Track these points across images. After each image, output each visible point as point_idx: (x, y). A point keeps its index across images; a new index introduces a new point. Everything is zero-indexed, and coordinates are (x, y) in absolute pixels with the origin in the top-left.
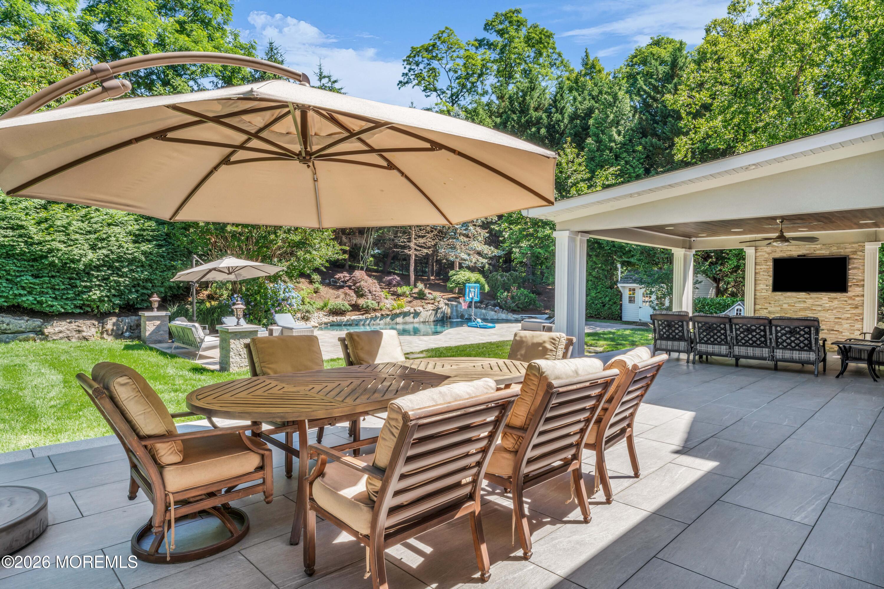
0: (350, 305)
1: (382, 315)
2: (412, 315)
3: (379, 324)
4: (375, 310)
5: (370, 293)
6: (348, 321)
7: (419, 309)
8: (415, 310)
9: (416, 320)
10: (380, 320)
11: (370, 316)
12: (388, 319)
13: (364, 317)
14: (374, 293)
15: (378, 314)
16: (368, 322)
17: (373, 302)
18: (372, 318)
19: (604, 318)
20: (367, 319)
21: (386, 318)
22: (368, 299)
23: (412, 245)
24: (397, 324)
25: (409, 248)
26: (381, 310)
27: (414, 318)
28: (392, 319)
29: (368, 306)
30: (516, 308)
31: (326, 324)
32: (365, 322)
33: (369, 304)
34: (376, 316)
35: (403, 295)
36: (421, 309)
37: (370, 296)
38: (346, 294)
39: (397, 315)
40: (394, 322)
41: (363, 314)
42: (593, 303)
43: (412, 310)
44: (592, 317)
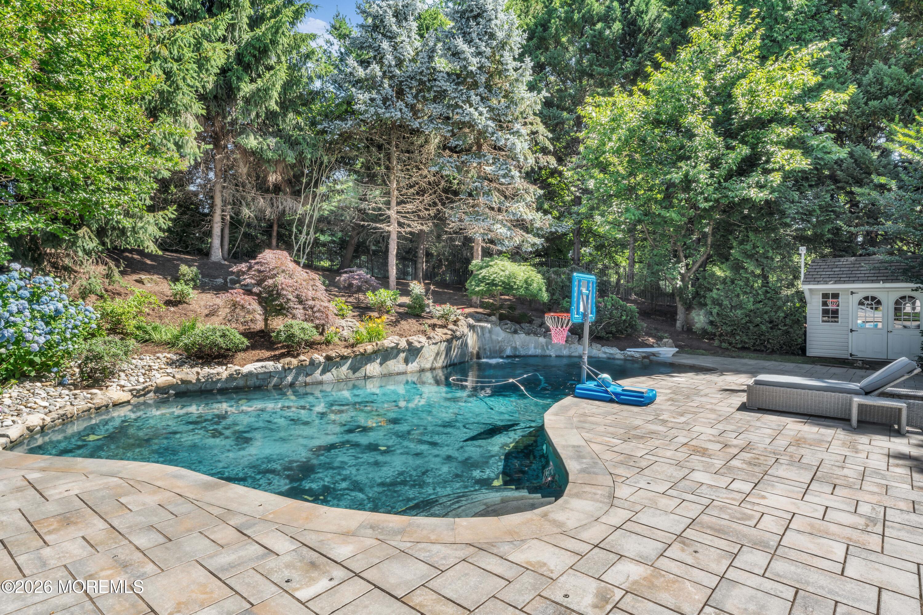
0: (245, 334)
1: (328, 358)
2: (403, 355)
3: (321, 383)
4: (311, 345)
5: (301, 302)
6: (231, 377)
7: (418, 340)
8: (409, 343)
9: (413, 366)
10: (323, 372)
11: (295, 362)
12: (344, 369)
13: (279, 366)
14: (311, 303)
15: (319, 357)
16: (290, 379)
17: (306, 325)
18: (301, 369)
19: (773, 352)
20: (286, 370)
21: (338, 365)
22: (294, 317)
23: (392, 213)
24: (366, 378)
25: (388, 220)
26: (328, 343)
27: (406, 361)
28: (354, 369)
29: (291, 337)
30: (603, 334)
31: (159, 390)
32: (282, 379)
33: (296, 331)
34: (312, 362)
35: (381, 309)
36: (423, 339)
37: (299, 312)
38: (234, 305)
39: (367, 358)
40: (359, 374)
41: (276, 358)
42: (750, 322)
43: (403, 344)
44: (747, 349)
